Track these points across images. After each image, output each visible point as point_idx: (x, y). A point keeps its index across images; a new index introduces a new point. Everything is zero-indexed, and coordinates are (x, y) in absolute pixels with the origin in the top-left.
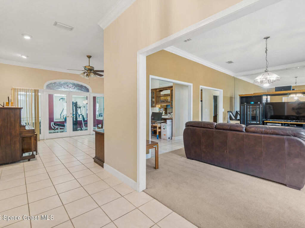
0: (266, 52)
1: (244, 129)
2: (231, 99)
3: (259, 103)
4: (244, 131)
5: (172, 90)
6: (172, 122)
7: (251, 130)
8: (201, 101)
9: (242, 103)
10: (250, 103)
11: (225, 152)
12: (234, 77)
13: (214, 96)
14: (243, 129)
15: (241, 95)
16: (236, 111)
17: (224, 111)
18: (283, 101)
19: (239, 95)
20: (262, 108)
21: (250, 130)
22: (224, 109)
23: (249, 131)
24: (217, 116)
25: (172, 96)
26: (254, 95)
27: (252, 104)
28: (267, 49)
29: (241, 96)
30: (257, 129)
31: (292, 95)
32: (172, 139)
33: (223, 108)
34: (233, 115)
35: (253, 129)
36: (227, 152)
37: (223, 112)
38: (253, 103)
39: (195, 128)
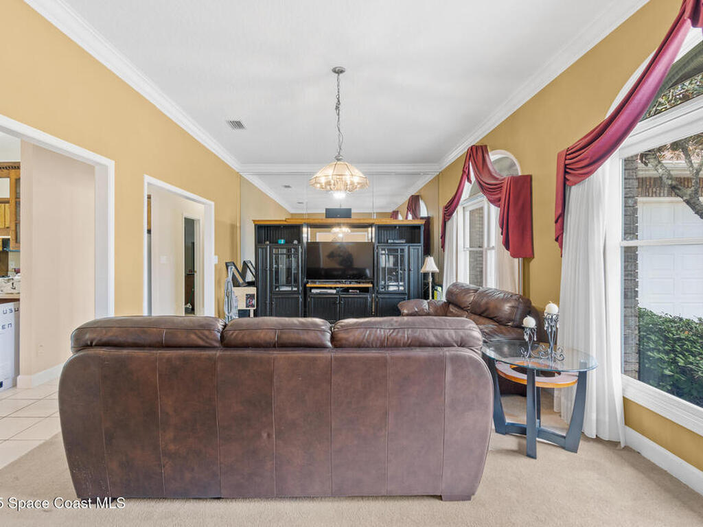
0: (337, 108)
1: (328, 335)
2: (234, 230)
3: (296, 242)
4: (329, 344)
5: (17, 182)
6: (17, 310)
7: (351, 339)
8: (149, 231)
9: (259, 241)
10: (277, 243)
11: (265, 435)
12: (238, 173)
13: (185, 219)
14: (324, 335)
15: (258, 221)
16: (244, 262)
17: (217, 263)
18: (318, 241)
19: (254, 221)
20: (302, 253)
21: (346, 339)
22: (217, 257)
23: (344, 342)
24: (194, 274)
25: (17, 204)
26: (285, 223)
27: (282, 245)
28: (339, 101)
29: (258, 223)
30: (370, 334)
31: (335, 230)
32: (15, 385)
33: (215, 254)
34: (238, 271)
35: (355, 335)
36: (269, 436)
37: (215, 265)
38: (282, 242)
39: (125, 352)
